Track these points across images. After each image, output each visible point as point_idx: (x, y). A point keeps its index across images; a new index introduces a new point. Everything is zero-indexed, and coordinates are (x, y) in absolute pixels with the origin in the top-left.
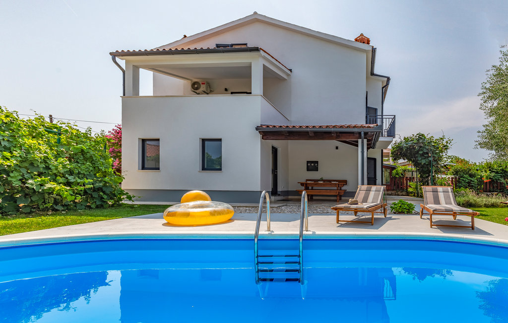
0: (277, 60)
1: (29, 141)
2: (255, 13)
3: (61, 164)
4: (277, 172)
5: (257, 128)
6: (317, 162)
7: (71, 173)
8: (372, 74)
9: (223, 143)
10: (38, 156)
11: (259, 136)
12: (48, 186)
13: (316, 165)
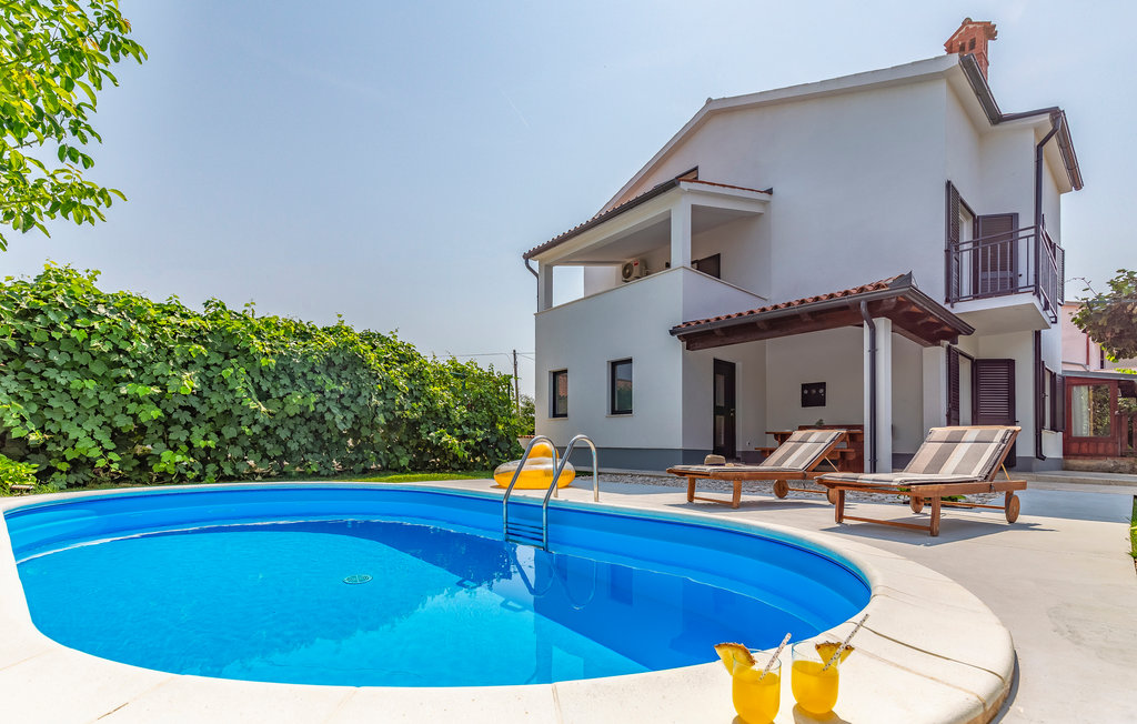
0: (724, 186)
1: (436, 389)
2: (709, 101)
3: (458, 413)
4: (734, 412)
5: (672, 333)
6: (823, 385)
7: (467, 423)
8: (996, 118)
9: (634, 365)
10: (440, 404)
11: (679, 345)
12: (444, 439)
13: (821, 391)
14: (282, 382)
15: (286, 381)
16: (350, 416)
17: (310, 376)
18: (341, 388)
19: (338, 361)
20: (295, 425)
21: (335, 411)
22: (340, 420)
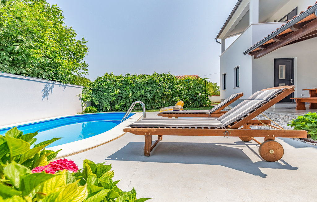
5: (244, 53)
11: (251, 57)
14: (137, 89)
15: (138, 89)
16: (152, 95)
17: (143, 87)
18: (149, 89)
19: (149, 83)
20: (141, 98)
21: (148, 94)
22: (149, 96)
